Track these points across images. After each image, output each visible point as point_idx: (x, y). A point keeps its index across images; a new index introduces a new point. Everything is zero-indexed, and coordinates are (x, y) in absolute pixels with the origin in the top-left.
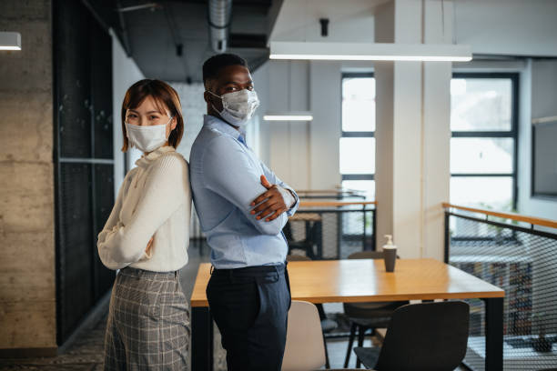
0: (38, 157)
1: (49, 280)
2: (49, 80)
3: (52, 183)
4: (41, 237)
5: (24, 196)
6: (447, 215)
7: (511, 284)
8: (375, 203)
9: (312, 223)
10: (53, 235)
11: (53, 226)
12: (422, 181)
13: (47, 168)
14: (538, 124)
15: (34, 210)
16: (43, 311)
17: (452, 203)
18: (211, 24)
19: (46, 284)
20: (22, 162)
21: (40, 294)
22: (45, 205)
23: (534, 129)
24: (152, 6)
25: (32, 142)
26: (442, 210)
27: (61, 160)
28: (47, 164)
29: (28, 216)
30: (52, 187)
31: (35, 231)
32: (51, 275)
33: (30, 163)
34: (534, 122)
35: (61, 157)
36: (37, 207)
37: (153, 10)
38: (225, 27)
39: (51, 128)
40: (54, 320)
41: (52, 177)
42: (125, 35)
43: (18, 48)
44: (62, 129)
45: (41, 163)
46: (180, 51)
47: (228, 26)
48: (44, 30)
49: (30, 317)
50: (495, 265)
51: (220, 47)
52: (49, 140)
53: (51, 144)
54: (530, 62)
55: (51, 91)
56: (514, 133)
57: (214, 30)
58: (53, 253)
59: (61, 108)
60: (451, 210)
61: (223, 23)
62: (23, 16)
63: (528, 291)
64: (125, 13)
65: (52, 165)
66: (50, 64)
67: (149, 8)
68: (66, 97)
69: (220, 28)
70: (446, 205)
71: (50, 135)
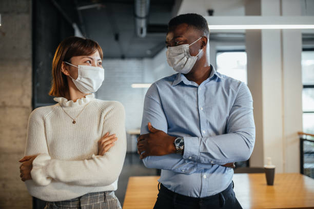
0: (21, 103)
2: (30, 52)
5: (12, 129)
6: (302, 141)
13: (28, 110)
15: (19, 139)
17: (305, 131)
18: (136, 16)
20: (11, 107)
24: (98, 6)
25: (18, 93)
26: (298, 137)
27: (37, 105)
28: (27, 108)
29: (15, 143)
33: (17, 107)
35: (37, 103)
36: (21, 136)
37: (99, 8)
38: (145, 17)
39: (30, 84)
45: (24, 107)
46: (117, 37)
47: (147, 17)
51: (142, 32)
52: (29, 91)
53: (31, 95)
55: (31, 60)
57: (138, 19)
59: (38, 71)
60: (304, 137)
61: (143, 15)
62: (14, 11)
65: (31, 109)
66: (30, 42)
67: (95, 9)
68: (41, 64)
69: (141, 18)
70: (300, 134)
71: (30, 89)
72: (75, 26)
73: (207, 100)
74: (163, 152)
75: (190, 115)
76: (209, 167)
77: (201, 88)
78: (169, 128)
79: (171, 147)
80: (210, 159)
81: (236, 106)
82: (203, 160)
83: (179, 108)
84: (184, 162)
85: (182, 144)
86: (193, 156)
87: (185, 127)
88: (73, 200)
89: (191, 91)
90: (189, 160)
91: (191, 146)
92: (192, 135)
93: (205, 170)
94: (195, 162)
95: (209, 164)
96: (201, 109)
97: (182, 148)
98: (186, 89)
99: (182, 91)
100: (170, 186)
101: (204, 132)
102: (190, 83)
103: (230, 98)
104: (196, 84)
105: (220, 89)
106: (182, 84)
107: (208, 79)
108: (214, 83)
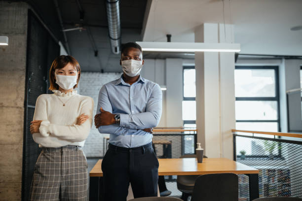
0: (16, 104)
1: (19, 171)
2: (24, 64)
3: (23, 118)
4: (15, 147)
5: (8, 125)
6: (235, 136)
7: (278, 182)
8: (197, 130)
9: (167, 146)
10: (22, 146)
11: (22, 141)
12: (220, 117)
13: (21, 110)
14: (290, 92)
15: (13, 133)
16: (15, 188)
18: (110, 38)
19: (17, 173)
20: (7, 107)
21: (13, 178)
22: (19, 130)
23: (287, 96)
24: (80, 29)
25: (13, 96)
27: (28, 106)
28: (21, 108)
29: (9, 136)
30: (23, 120)
31: (13, 144)
32: (20, 168)
33: (12, 107)
34: (287, 91)
35: (29, 104)
36: (14, 131)
37: (80, 31)
38: (118, 39)
39: (24, 89)
40: (20, 193)
41: (23, 115)
42: (67, 45)
43: (6, 44)
44: (30, 90)
45: (17, 108)
46: (96, 54)
47: (120, 39)
48: (22, 39)
49: (7, 191)
50: (269, 170)
51: (116, 51)
52: (22, 95)
53: (24, 98)
54: (284, 60)
55: (25, 70)
56: (277, 98)
57: (112, 41)
58: (21, 156)
59: (30, 79)
61: (116, 37)
62: (12, 32)
63: (289, 185)
64: (66, 32)
65: (23, 109)
66: (25, 56)
67: (79, 30)
68: (33, 73)
69: (115, 40)
71: (23, 93)
72: (60, 44)
73: (135, 93)
74: (109, 123)
75: (125, 102)
76: (136, 131)
77: (132, 87)
78: (113, 111)
79: (113, 120)
80: (135, 126)
81: (151, 97)
82: (131, 126)
83: (119, 98)
84: (121, 129)
85: (119, 118)
86: (125, 124)
87: (122, 109)
88: (58, 148)
89: (126, 88)
90: (124, 127)
91: (124, 119)
92: (126, 113)
93: (133, 132)
94: (127, 128)
95: (135, 129)
96: (131, 99)
97: (119, 120)
98: (123, 87)
99: (121, 89)
100: (114, 143)
101: (133, 112)
102: (126, 84)
103: (148, 93)
104: (129, 85)
105: (143, 87)
106: (121, 84)
107: (137, 82)
108: (140, 84)
